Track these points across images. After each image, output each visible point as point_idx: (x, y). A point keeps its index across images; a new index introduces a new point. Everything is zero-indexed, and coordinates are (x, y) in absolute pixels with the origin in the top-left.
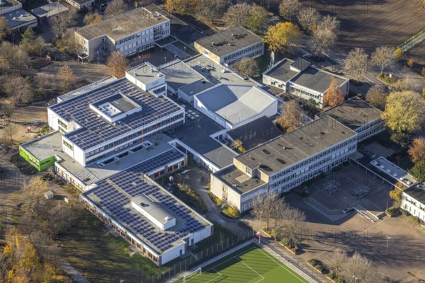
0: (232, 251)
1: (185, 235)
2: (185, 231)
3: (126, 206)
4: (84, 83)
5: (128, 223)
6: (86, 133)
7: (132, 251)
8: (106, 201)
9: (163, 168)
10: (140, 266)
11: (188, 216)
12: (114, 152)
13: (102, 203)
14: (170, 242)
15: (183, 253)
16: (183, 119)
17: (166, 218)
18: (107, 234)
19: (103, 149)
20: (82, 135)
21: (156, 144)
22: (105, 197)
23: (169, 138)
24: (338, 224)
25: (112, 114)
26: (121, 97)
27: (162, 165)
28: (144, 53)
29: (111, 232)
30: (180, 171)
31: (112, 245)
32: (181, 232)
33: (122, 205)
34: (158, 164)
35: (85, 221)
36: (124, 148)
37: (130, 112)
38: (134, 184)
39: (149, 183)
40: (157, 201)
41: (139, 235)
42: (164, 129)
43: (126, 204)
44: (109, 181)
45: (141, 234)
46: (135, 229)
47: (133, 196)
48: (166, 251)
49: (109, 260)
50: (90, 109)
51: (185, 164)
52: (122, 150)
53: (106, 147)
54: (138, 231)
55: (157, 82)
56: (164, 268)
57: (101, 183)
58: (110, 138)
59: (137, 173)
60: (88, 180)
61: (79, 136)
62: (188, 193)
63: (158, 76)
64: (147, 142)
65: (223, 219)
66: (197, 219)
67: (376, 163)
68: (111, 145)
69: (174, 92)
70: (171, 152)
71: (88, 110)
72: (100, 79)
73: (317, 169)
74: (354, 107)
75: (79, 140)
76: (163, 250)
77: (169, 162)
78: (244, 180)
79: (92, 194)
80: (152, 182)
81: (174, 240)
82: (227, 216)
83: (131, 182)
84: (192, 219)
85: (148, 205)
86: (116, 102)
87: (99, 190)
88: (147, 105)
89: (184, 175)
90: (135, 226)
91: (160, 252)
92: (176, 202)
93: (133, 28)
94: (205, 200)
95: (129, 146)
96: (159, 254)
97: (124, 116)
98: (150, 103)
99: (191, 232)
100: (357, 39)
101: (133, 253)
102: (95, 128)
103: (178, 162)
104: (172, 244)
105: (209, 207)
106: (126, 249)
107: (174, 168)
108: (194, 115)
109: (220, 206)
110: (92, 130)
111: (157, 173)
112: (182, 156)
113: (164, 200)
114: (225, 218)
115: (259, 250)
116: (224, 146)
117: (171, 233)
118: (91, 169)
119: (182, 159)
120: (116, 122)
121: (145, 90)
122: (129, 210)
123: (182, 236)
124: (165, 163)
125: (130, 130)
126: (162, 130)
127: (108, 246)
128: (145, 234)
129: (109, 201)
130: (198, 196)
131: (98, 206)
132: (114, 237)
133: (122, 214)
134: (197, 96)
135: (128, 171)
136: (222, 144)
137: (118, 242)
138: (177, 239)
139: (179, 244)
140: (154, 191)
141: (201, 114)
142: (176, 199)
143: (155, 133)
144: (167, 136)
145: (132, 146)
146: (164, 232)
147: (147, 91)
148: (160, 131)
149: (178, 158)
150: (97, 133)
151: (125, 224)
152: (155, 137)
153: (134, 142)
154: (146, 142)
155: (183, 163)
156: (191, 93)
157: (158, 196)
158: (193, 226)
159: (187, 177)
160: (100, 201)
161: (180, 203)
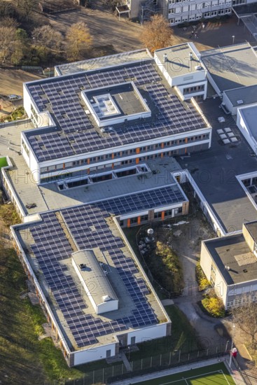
0: (185, 369)
1: (123, 329)
2: (126, 322)
3: (64, 262)
4: (109, 50)
5: (53, 289)
6: (55, 136)
7: (44, 333)
8: (41, 246)
9: (146, 212)
10: (45, 359)
11: (143, 299)
12: (89, 172)
13: (34, 248)
14: (97, 335)
15: (113, 354)
16: (209, 141)
17: (105, 297)
18: (23, 297)
19: (71, 165)
20: (49, 137)
21: (154, 173)
22: (43, 239)
23: (178, 165)
25: (106, 114)
26: (132, 89)
27: (147, 207)
28: (213, 20)
29: (30, 294)
30: (172, 221)
31: (23, 316)
32: (122, 322)
33: (60, 258)
34: (142, 205)
35: (4, 269)
36: (105, 169)
37: (132, 117)
38: (93, 228)
39: (114, 233)
40: (112, 263)
41: (59, 312)
42: (175, 151)
43: (65, 257)
44: (60, 217)
45: (63, 311)
46: (59, 300)
47: (81, 248)
48: (85, 348)
49: (7, 338)
50: (80, 99)
51: (185, 211)
52: (102, 170)
53: (75, 164)
54: (61, 306)
55: (192, 77)
56: (75, 371)
57: (48, 216)
58: (84, 151)
59: (106, 212)
60: (34, 206)
61: (43, 138)
62: (164, 260)
63: (196, 67)
64: (144, 165)
65: (197, 313)
66: (153, 306)
68: (85, 162)
69: (220, 95)
70: (169, 189)
71: (76, 100)
72: (133, 49)
75: (41, 144)
76: (80, 345)
77: (158, 204)
78: (245, 262)
79: (28, 230)
80: (117, 230)
81: (103, 333)
82: (204, 311)
83: (90, 224)
84: (146, 306)
85: (89, 270)
86: (120, 96)
87: (40, 226)
88: (162, 109)
89: (175, 228)
90: (61, 297)
91: (76, 347)
92: (137, 271)
94: (186, 276)
95: (114, 167)
96: (72, 349)
97: (121, 120)
98: (168, 108)
99: (135, 326)
101: (43, 337)
102: (72, 131)
103: (174, 206)
104: (98, 338)
105: (186, 289)
106: (37, 327)
107: (166, 214)
108: (229, 138)
109: (203, 291)
110: (67, 132)
111: (137, 218)
112: (182, 199)
113: (121, 265)
114: (201, 312)
115: (225, 376)
116: (249, 197)
117: (105, 320)
118: (45, 190)
119: (180, 205)
121: (171, 85)
122: (65, 268)
123: (117, 330)
124: (152, 206)
125: (119, 144)
126: (172, 152)
127: (17, 316)
128: (69, 313)
129: (44, 248)
130: (178, 267)
131: (27, 251)
132: (30, 303)
133: (52, 272)
134: (242, 111)
135: (94, 205)
136: (247, 193)
137: (31, 313)
138: (109, 332)
139: (108, 342)
140: (114, 247)
141: (241, 137)
142: (140, 268)
143: (160, 154)
144: (176, 162)
145: (118, 167)
146: (96, 317)
147: (173, 87)
148: (168, 153)
149: (175, 201)
150: (72, 139)
151: (49, 290)
152: (158, 160)
153: (123, 163)
154: (142, 165)
155: (180, 210)
156: (239, 102)
157: (117, 256)
158: (144, 317)
159: (178, 233)
160: (33, 242)
161: (141, 275)
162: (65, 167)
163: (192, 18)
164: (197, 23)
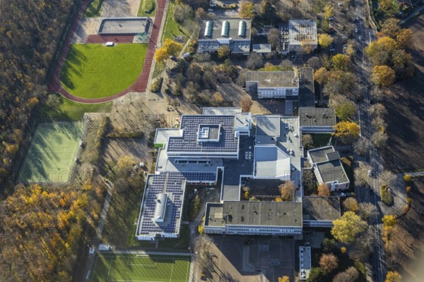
0: (176, 254)
1: (160, 231)
2: (163, 229)
3: (157, 195)
6: (180, 141)
8: (153, 186)
9: (199, 182)
10: (131, 233)
11: (174, 220)
12: (187, 158)
13: (150, 186)
14: (150, 231)
16: (237, 157)
17: (158, 217)
20: (177, 141)
22: (156, 183)
24: (242, 275)
25: (203, 137)
26: (218, 128)
28: (277, 99)
30: (209, 187)
31: (134, 212)
32: (161, 229)
33: (156, 193)
34: (199, 178)
36: (195, 158)
37: (211, 140)
38: (176, 183)
39: (181, 188)
40: (173, 201)
42: (223, 158)
43: (159, 193)
44: (167, 175)
45: (144, 217)
46: (146, 212)
47: (167, 191)
48: (143, 235)
50: (197, 127)
51: (215, 184)
52: (193, 159)
53: (181, 155)
54: (145, 214)
56: (137, 242)
57: (163, 174)
59: (184, 178)
60: (161, 168)
61: (175, 141)
62: (195, 204)
63: (246, 125)
67: (302, 249)
68: (185, 155)
69: (256, 136)
70: (212, 174)
73: (269, 232)
74: (330, 204)
75: (172, 144)
77: (205, 180)
79: (153, 178)
80: (183, 187)
81: (152, 231)
82: (198, 231)
83: (175, 181)
84: (175, 223)
85: (161, 203)
86: (212, 130)
87: (158, 177)
88: (225, 139)
89: (208, 190)
90: (147, 210)
91: (140, 234)
92: (180, 207)
93: (275, 85)
94: (200, 213)
96: (138, 234)
97: (207, 141)
99: (165, 231)
100: (403, 150)
101: (136, 223)
102: (187, 141)
103: (211, 182)
104: (149, 233)
105: (198, 218)
106: (136, 219)
108: (248, 157)
109: (202, 222)
110: (185, 141)
111: (195, 183)
112: (215, 180)
113: (176, 203)
115: (188, 262)
116: (240, 186)
117: (156, 225)
118: (168, 162)
119: (213, 182)
120: (200, 142)
121: (235, 129)
122: (155, 198)
123: (158, 231)
124: (202, 180)
125: (200, 151)
128: (146, 218)
130: (199, 209)
131: (147, 186)
133: (150, 198)
135: (182, 173)
136: (240, 184)
138: (155, 231)
140: (178, 194)
141: (253, 157)
142: (182, 206)
144: (222, 162)
146: (154, 223)
148: (220, 158)
149: (212, 180)
150: (185, 144)
151: (145, 205)
152: (216, 159)
153: (201, 158)
154: (209, 160)
156: (259, 142)
157: (177, 198)
158: (170, 229)
159: (208, 193)
160: (151, 184)
161: (180, 210)
162: (177, 155)
163: (269, 97)
164: (269, 99)
